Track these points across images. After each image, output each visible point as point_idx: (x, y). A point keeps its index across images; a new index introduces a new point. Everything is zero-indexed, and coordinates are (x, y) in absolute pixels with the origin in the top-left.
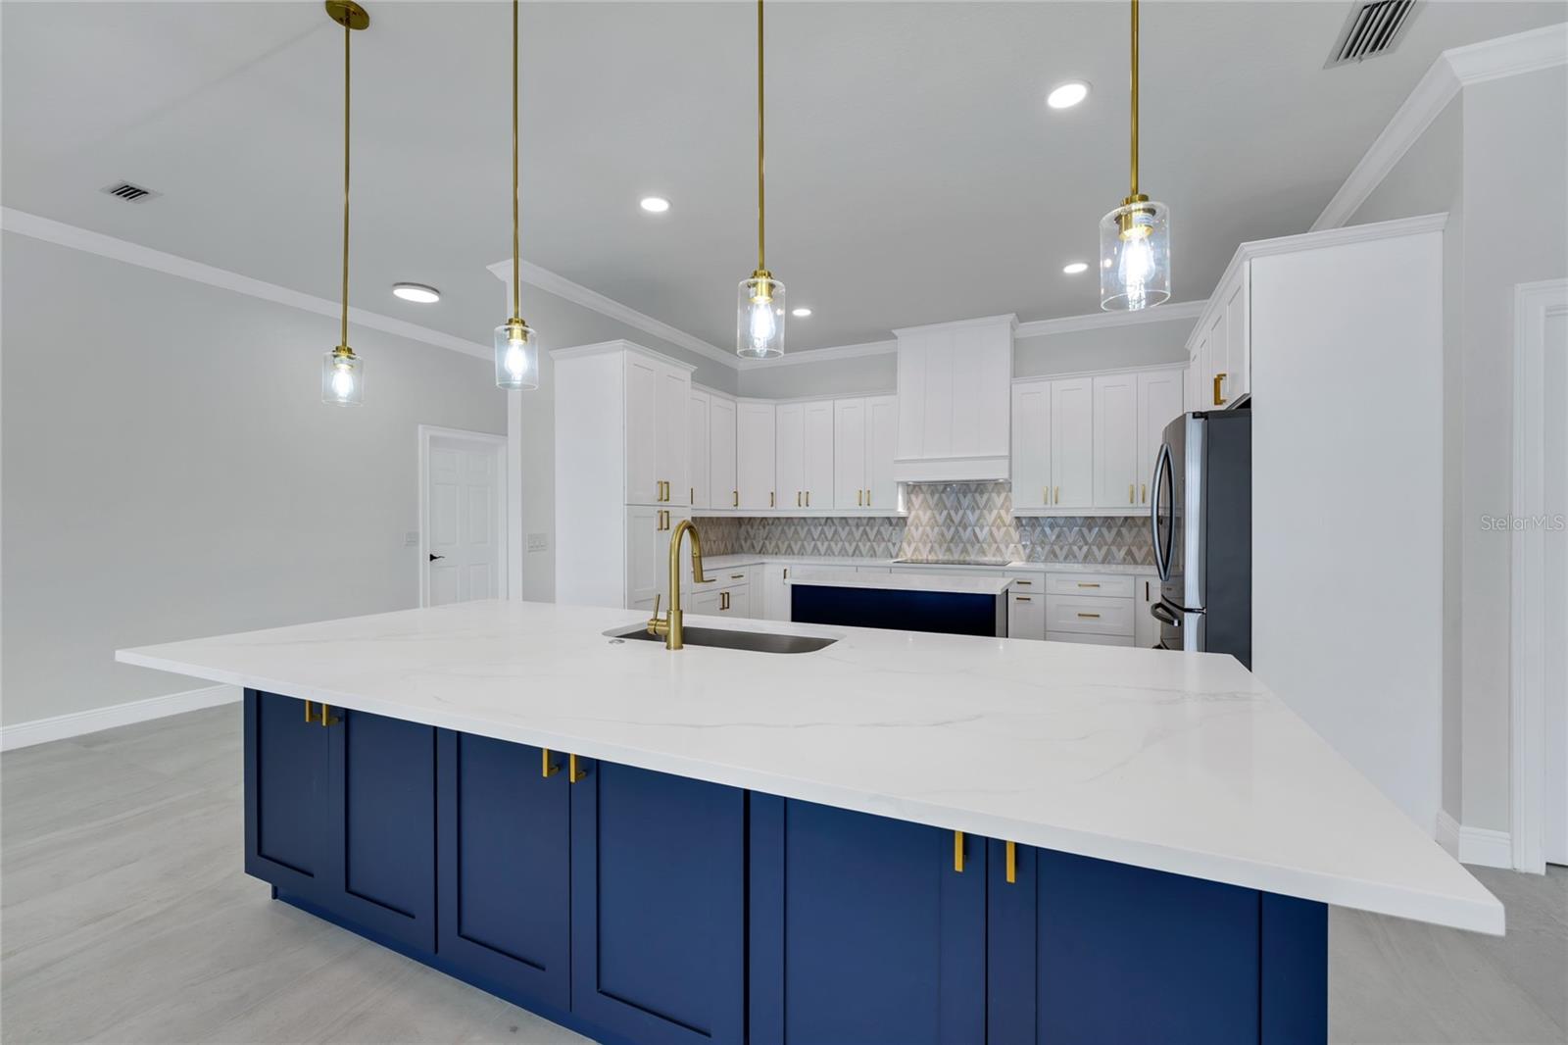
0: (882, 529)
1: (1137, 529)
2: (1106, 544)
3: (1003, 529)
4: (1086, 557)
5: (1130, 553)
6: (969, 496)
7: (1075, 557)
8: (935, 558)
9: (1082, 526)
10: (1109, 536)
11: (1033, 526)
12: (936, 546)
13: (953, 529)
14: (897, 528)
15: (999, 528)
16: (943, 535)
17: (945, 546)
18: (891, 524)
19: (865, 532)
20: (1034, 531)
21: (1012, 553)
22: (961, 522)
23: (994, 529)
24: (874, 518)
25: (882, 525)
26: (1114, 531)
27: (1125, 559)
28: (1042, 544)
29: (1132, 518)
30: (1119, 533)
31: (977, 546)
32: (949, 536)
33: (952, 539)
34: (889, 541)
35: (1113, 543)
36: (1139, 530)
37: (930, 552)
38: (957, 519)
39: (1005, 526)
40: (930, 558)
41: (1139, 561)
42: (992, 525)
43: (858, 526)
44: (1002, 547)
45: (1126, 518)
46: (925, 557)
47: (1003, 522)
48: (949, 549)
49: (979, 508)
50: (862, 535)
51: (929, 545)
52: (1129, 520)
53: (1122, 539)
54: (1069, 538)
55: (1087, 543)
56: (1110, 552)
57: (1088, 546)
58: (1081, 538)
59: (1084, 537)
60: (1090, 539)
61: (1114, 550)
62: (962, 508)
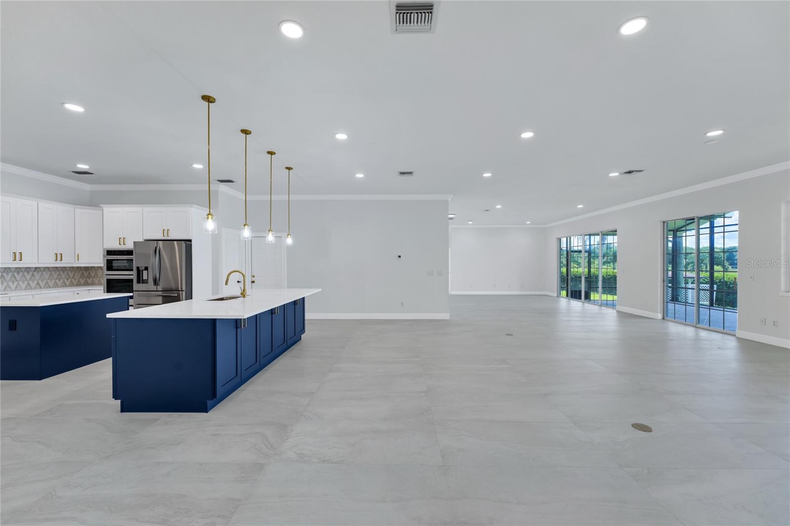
4: (16, 287)
5: (38, 284)
7: (10, 288)
9: (14, 272)
10: (28, 277)
26: (31, 273)
27: (36, 287)
29: (39, 268)
30: (33, 275)
35: (30, 279)
36: (42, 273)
41: (42, 287)
45: (36, 268)
54: (6, 278)
55: (17, 281)
56: (29, 284)
57: (17, 282)
58: (13, 278)
59: (15, 277)
60: (18, 279)
61: (31, 283)
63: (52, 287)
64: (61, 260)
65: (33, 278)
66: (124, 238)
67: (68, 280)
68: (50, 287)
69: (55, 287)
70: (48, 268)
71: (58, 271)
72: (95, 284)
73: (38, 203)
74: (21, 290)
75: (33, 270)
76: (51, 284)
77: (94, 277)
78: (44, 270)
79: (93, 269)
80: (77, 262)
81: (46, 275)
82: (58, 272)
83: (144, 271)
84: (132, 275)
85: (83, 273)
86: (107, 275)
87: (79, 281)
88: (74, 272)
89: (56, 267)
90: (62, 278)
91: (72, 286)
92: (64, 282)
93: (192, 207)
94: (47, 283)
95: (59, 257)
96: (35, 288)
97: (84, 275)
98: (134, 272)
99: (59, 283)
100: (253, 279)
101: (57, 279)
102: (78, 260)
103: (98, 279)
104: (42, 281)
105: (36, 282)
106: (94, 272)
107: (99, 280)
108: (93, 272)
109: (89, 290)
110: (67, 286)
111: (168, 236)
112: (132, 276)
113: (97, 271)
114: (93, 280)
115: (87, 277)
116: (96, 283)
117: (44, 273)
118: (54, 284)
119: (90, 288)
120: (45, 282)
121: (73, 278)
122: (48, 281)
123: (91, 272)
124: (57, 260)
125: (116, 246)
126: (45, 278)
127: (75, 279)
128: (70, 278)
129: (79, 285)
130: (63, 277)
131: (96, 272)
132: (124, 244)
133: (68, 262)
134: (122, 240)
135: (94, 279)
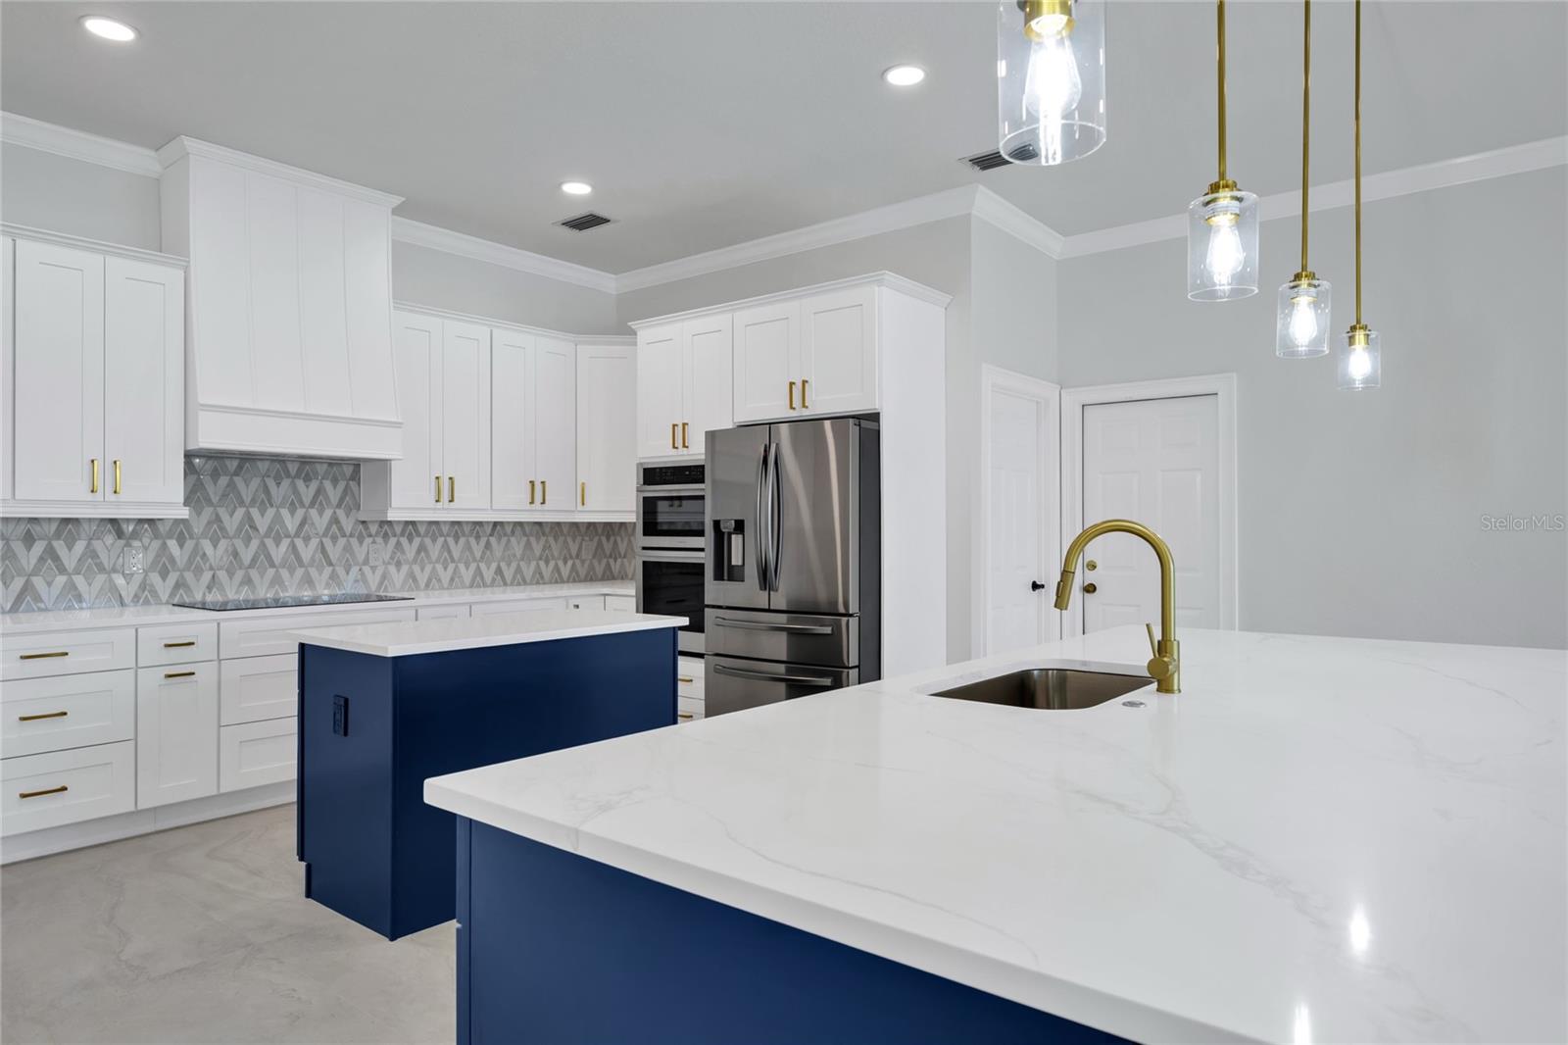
0: (97, 545)
1: (506, 538)
2: (475, 560)
3: (342, 541)
4: (452, 579)
5: (499, 571)
6: (286, 483)
7: (439, 581)
8: (220, 598)
9: (448, 535)
10: (478, 549)
11: (386, 536)
12: (222, 575)
13: (255, 544)
14: (136, 543)
15: (334, 539)
16: (236, 554)
17: (239, 575)
18: (120, 534)
19: (51, 553)
20: (386, 543)
21: (356, 581)
22: (270, 529)
23: (327, 542)
24: (76, 521)
25: (96, 536)
26: (483, 540)
27: (494, 580)
28: (398, 564)
29: (501, 524)
30: (488, 545)
31: (300, 572)
32: (247, 556)
33: (254, 560)
34: (114, 570)
35: (482, 557)
36: (509, 541)
37: (209, 588)
38: (262, 523)
39: (344, 536)
40: (209, 598)
41: (509, 582)
42: (325, 535)
43: (29, 540)
44: (340, 571)
45: (495, 524)
46: (198, 597)
47: (341, 529)
48: (248, 581)
49: (302, 505)
50: (42, 559)
51: (207, 576)
52: (498, 527)
53: (491, 552)
54: (431, 553)
55: (453, 561)
56: (479, 572)
57: (454, 565)
58: (446, 554)
59: (449, 552)
60: (456, 554)
61: (483, 566)
62: (272, 506)
63: (531, 584)
64: (543, 503)
65: (488, 553)
66: (684, 425)
67: (565, 563)
68: (525, 583)
69: (538, 583)
70: (521, 524)
71: (544, 534)
73: (491, 331)
74: (463, 588)
75: (489, 529)
76: (529, 571)
78: (513, 532)
80: (580, 507)
81: (517, 546)
82: (543, 539)
83: (733, 536)
84: (702, 550)
85: (600, 544)
86: (644, 548)
87: (592, 567)
88: (579, 539)
89: (540, 524)
90: (553, 556)
91: (574, 581)
92: (557, 569)
93: (880, 282)
94: (518, 570)
95: (537, 491)
96: (493, 584)
97: (603, 550)
98: (706, 542)
99: (547, 571)
100: (1091, 577)
101: (541, 559)
102: (583, 504)
104: (509, 565)
105: (494, 566)
109: (605, 595)
110: (563, 582)
111: (804, 406)
112: (701, 554)
115: (611, 556)
117: (513, 539)
118: (533, 576)
119: (606, 590)
120: (514, 565)
121: (578, 556)
122: (522, 563)
124: (532, 502)
125: (665, 455)
126: (515, 556)
127: (583, 562)
128: (571, 557)
129: (591, 580)
130: (556, 554)
132: (684, 446)
133: (559, 509)
134: (679, 433)
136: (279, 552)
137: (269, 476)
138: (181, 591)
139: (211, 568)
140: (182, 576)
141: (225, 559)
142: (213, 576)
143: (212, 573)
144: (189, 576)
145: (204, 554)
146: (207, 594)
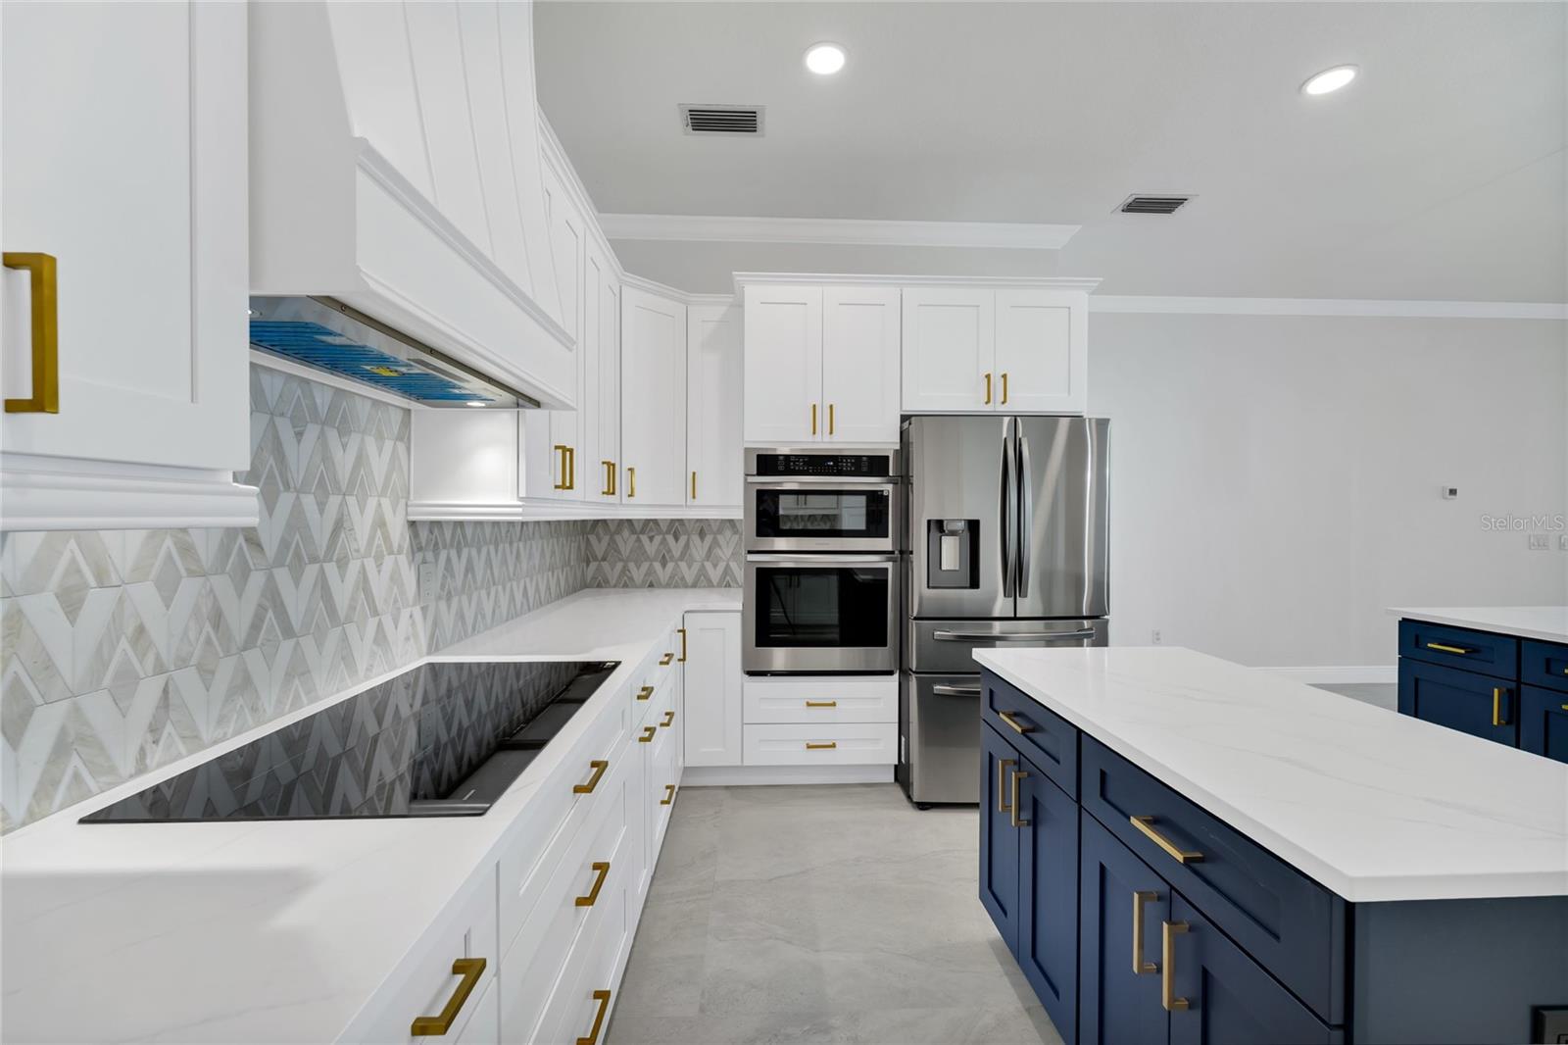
1: (529, 545)
2: (509, 578)
3: (388, 563)
4: (494, 612)
5: (525, 592)
9: (490, 544)
10: (511, 562)
11: (436, 550)
12: (187, 681)
15: (378, 559)
16: (217, 619)
17: (226, 671)
20: (436, 560)
22: (285, 544)
23: (368, 565)
26: (515, 549)
28: (449, 598)
30: (518, 555)
32: (239, 619)
33: (254, 627)
35: (514, 574)
42: (365, 552)
44: (391, 624)
45: (522, 525)
47: (386, 541)
49: (338, 490)
51: (149, 692)
52: (524, 530)
53: (520, 564)
54: (477, 573)
55: (494, 582)
56: (512, 596)
57: (494, 589)
58: (489, 572)
59: (491, 566)
60: (496, 573)
61: (515, 586)
62: (287, 487)
65: (518, 567)
66: (832, 407)
67: (562, 572)
70: (537, 524)
72: (607, 582)
75: (518, 533)
77: (604, 559)
79: (600, 529)
81: (536, 553)
86: (752, 552)
90: (556, 565)
92: (558, 581)
94: (537, 587)
96: (522, 611)
99: (553, 585)
101: (549, 567)
103: (619, 566)
104: (531, 581)
105: (522, 586)
106: (606, 539)
107: (625, 569)
108: (599, 541)
111: (1001, 401)
112: (886, 558)
113: (618, 538)
114: (599, 566)
116: (613, 582)
118: (545, 593)
120: (534, 582)
121: (569, 561)
122: (539, 578)
123: (592, 538)
126: (534, 567)
127: (571, 569)
128: (565, 564)
130: (558, 560)
131: (612, 541)
132: (828, 432)
134: (823, 415)
135: (605, 564)
136: (296, 602)
137: (282, 415)
138: (75, 762)
139: (160, 668)
140: (76, 710)
141: (192, 635)
142: (165, 691)
143: (161, 680)
144: (98, 708)
145: (141, 630)
146: (149, 747)
